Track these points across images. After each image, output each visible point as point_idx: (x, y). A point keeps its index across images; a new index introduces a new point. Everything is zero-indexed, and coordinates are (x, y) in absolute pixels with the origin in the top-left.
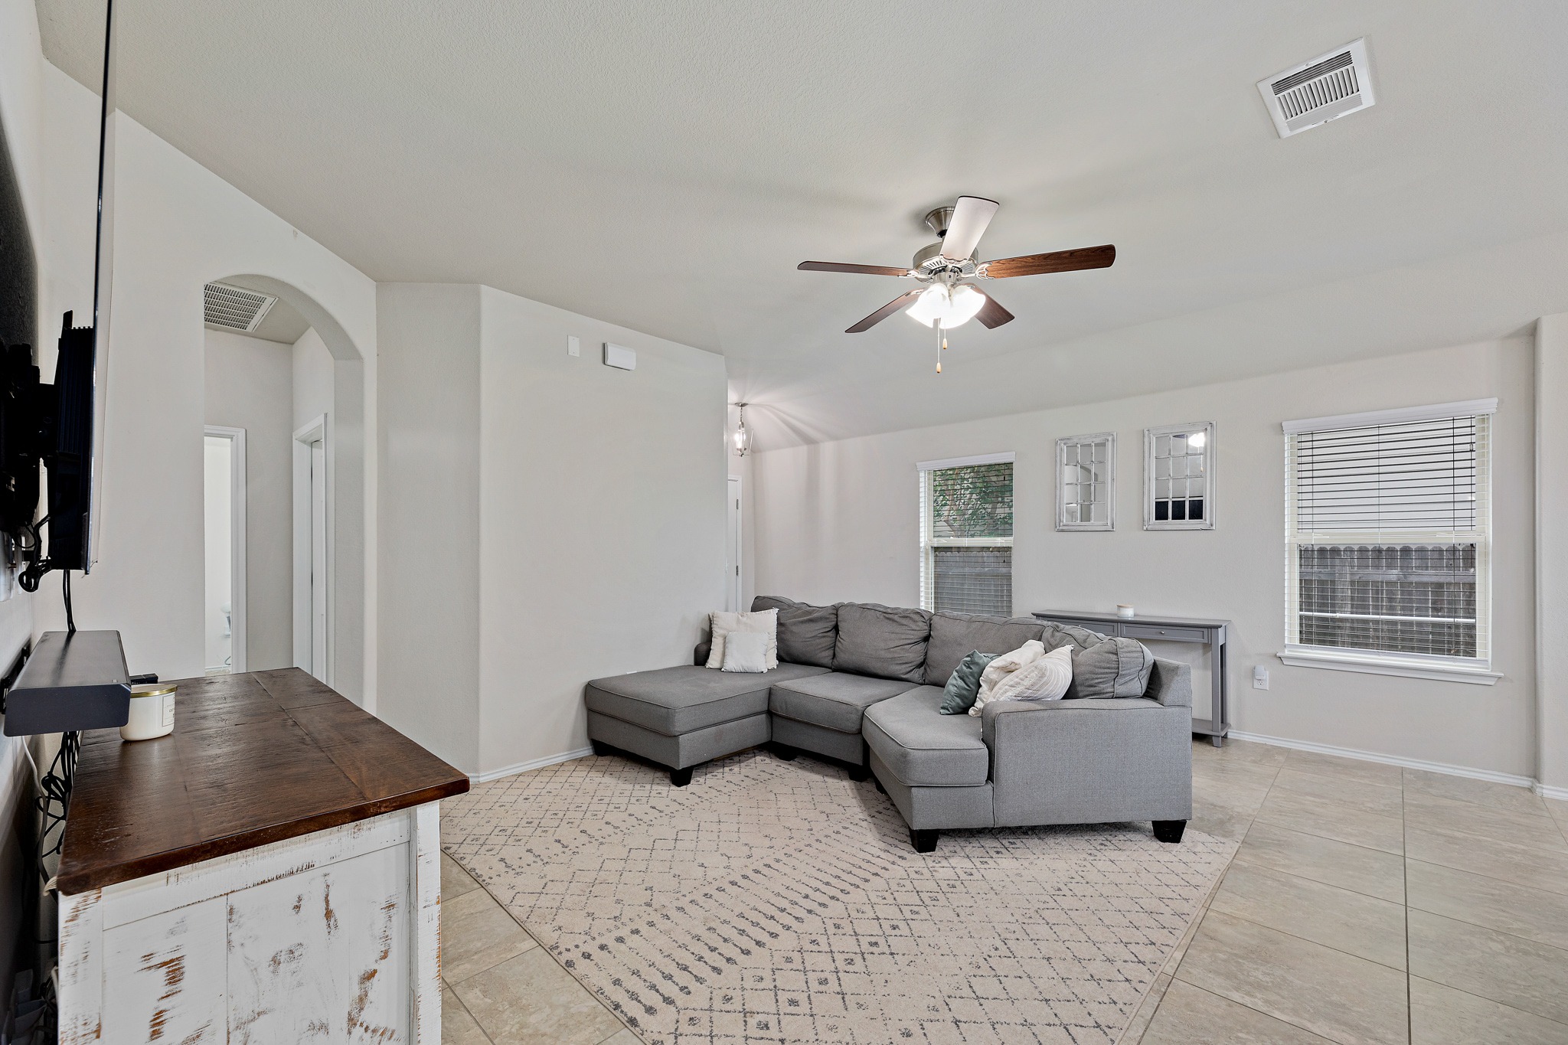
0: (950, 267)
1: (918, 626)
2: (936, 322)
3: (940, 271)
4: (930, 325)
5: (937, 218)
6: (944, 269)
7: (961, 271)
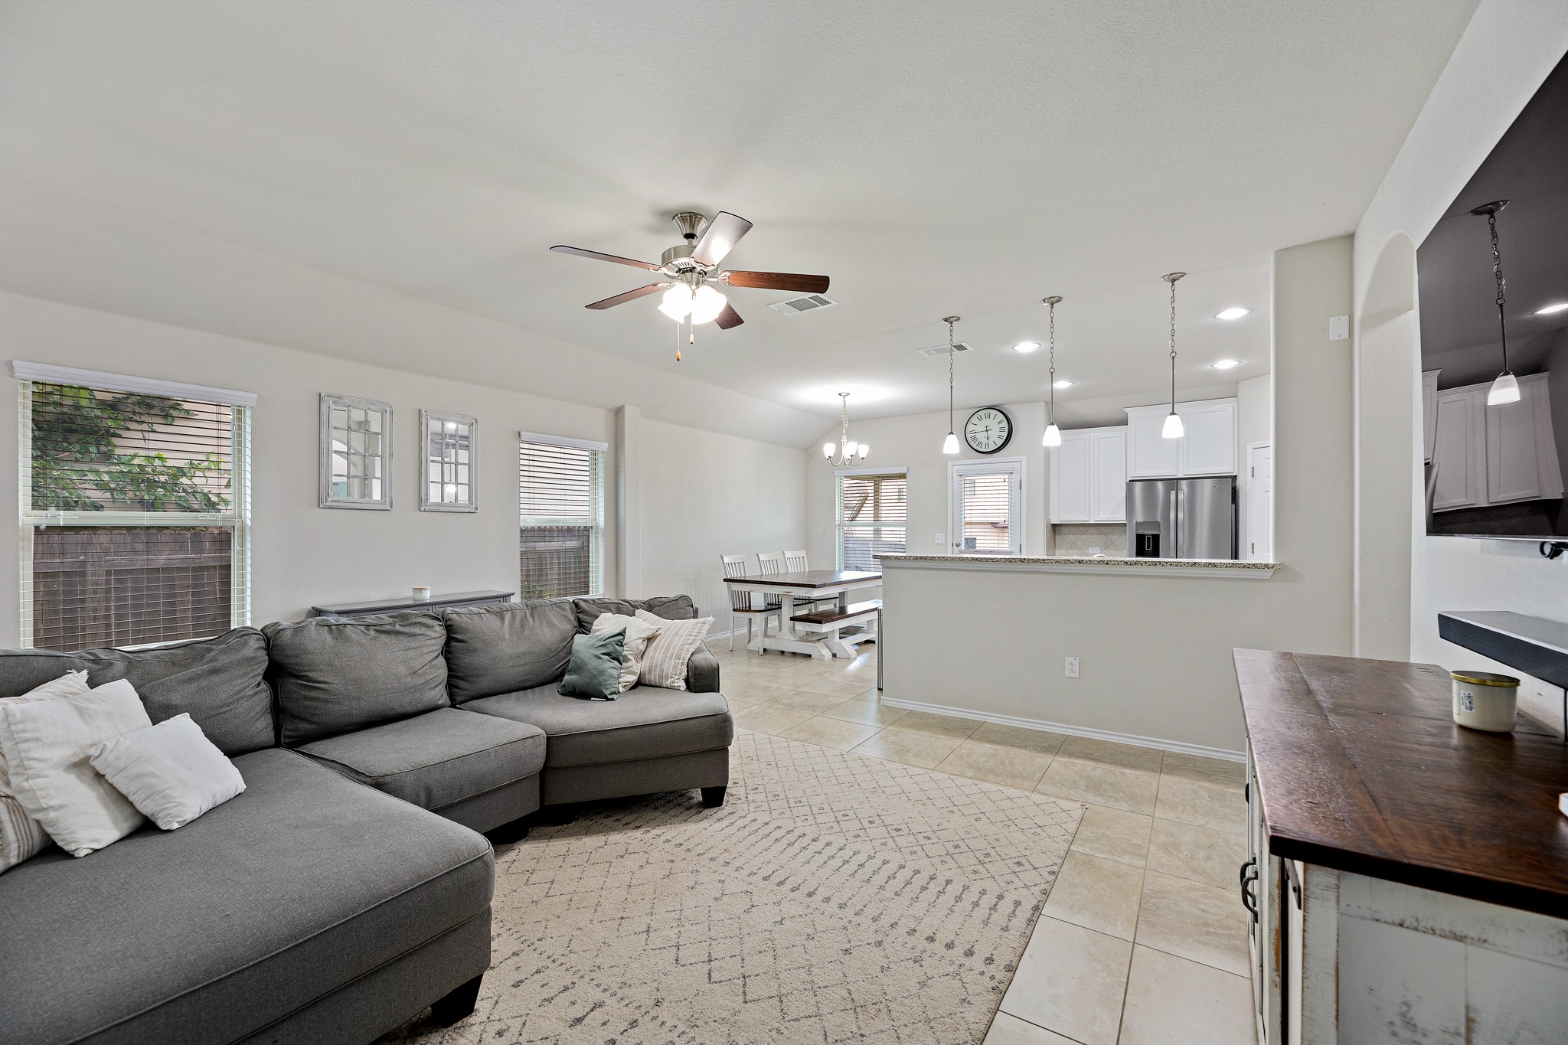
0: (699, 269)
1: (436, 632)
2: (688, 318)
3: (687, 271)
4: (682, 321)
5: (690, 222)
6: (692, 270)
7: (706, 274)
